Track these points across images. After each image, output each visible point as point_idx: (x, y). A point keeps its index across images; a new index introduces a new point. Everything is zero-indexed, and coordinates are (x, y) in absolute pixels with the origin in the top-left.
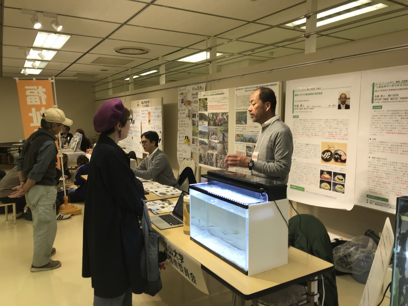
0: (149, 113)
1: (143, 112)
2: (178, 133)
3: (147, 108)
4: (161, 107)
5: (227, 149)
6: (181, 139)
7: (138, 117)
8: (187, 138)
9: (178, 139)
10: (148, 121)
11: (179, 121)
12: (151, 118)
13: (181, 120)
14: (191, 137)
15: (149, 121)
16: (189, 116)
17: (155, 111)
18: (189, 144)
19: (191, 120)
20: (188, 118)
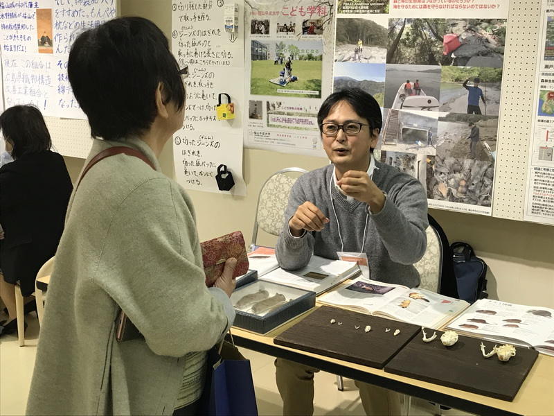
0: (45, 14)
1: (8, 11)
5: (493, 140)
8: (227, 99)
10: (35, 39)
11: (175, 41)
12: (55, 32)
17: (79, 6)
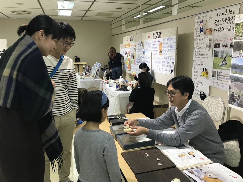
0: (161, 44)
1: (154, 43)
2: (194, 64)
3: (158, 39)
4: (175, 37)
6: (196, 70)
7: (148, 48)
8: (205, 70)
9: (193, 70)
10: (159, 51)
11: (194, 51)
12: (163, 49)
13: (197, 50)
14: (210, 70)
15: (161, 52)
16: (210, 46)
17: (168, 41)
18: (207, 77)
19: (211, 50)
20: (208, 48)
